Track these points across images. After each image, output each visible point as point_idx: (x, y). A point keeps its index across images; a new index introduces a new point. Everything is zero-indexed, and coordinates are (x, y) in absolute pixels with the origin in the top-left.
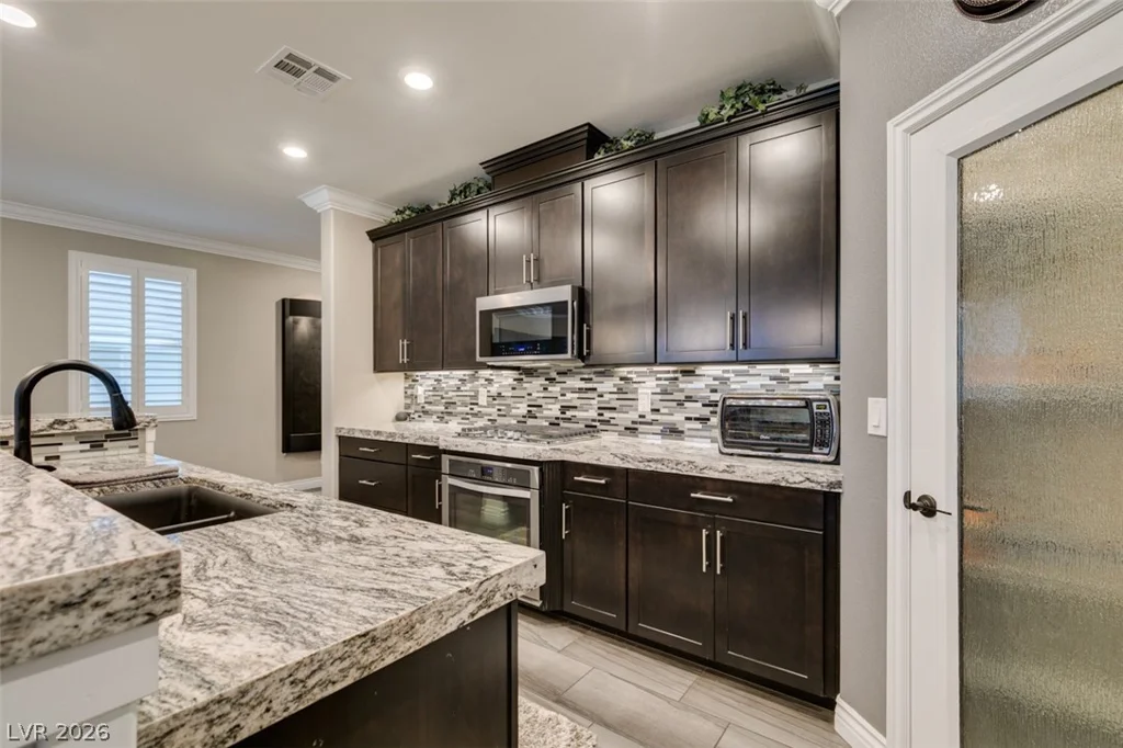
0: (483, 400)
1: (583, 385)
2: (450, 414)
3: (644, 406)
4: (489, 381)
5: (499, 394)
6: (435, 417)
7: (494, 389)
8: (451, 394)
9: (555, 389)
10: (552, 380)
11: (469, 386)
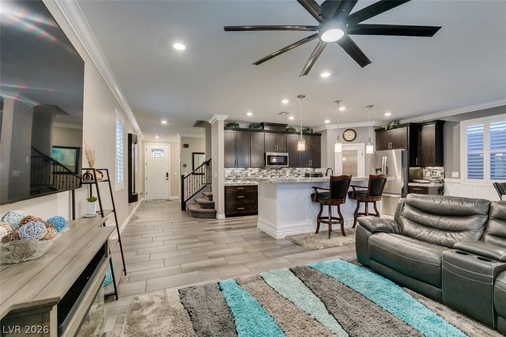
0: (249, 175)
1: (276, 171)
2: (238, 179)
3: (288, 175)
4: (251, 170)
5: (254, 174)
6: (232, 180)
7: (253, 172)
8: (238, 174)
9: (269, 172)
10: (269, 170)
11: (244, 172)
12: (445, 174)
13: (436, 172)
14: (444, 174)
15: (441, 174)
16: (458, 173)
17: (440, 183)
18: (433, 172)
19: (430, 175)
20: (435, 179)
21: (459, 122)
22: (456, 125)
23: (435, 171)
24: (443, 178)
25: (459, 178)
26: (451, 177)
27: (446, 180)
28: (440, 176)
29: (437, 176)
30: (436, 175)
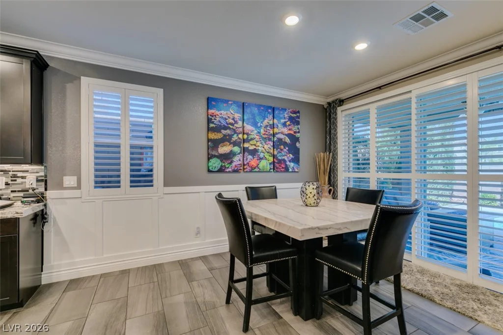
12: (46, 181)
13: (23, 177)
14: (44, 181)
15: (38, 181)
16: (75, 178)
17: (38, 202)
18: (15, 176)
19: (7, 184)
20: (22, 194)
21: (80, 78)
22: (72, 82)
23: (20, 174)
24: (42, 189)
25: (79, 187)
26: (60, 186)
27: (49, 194)
28: (34, 186)
29: (28, 186)
30: (22, 183)
